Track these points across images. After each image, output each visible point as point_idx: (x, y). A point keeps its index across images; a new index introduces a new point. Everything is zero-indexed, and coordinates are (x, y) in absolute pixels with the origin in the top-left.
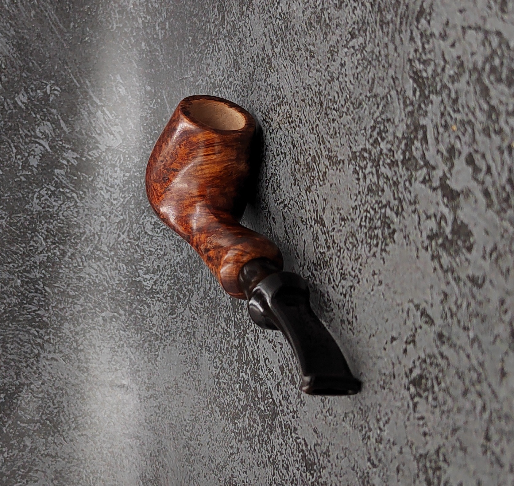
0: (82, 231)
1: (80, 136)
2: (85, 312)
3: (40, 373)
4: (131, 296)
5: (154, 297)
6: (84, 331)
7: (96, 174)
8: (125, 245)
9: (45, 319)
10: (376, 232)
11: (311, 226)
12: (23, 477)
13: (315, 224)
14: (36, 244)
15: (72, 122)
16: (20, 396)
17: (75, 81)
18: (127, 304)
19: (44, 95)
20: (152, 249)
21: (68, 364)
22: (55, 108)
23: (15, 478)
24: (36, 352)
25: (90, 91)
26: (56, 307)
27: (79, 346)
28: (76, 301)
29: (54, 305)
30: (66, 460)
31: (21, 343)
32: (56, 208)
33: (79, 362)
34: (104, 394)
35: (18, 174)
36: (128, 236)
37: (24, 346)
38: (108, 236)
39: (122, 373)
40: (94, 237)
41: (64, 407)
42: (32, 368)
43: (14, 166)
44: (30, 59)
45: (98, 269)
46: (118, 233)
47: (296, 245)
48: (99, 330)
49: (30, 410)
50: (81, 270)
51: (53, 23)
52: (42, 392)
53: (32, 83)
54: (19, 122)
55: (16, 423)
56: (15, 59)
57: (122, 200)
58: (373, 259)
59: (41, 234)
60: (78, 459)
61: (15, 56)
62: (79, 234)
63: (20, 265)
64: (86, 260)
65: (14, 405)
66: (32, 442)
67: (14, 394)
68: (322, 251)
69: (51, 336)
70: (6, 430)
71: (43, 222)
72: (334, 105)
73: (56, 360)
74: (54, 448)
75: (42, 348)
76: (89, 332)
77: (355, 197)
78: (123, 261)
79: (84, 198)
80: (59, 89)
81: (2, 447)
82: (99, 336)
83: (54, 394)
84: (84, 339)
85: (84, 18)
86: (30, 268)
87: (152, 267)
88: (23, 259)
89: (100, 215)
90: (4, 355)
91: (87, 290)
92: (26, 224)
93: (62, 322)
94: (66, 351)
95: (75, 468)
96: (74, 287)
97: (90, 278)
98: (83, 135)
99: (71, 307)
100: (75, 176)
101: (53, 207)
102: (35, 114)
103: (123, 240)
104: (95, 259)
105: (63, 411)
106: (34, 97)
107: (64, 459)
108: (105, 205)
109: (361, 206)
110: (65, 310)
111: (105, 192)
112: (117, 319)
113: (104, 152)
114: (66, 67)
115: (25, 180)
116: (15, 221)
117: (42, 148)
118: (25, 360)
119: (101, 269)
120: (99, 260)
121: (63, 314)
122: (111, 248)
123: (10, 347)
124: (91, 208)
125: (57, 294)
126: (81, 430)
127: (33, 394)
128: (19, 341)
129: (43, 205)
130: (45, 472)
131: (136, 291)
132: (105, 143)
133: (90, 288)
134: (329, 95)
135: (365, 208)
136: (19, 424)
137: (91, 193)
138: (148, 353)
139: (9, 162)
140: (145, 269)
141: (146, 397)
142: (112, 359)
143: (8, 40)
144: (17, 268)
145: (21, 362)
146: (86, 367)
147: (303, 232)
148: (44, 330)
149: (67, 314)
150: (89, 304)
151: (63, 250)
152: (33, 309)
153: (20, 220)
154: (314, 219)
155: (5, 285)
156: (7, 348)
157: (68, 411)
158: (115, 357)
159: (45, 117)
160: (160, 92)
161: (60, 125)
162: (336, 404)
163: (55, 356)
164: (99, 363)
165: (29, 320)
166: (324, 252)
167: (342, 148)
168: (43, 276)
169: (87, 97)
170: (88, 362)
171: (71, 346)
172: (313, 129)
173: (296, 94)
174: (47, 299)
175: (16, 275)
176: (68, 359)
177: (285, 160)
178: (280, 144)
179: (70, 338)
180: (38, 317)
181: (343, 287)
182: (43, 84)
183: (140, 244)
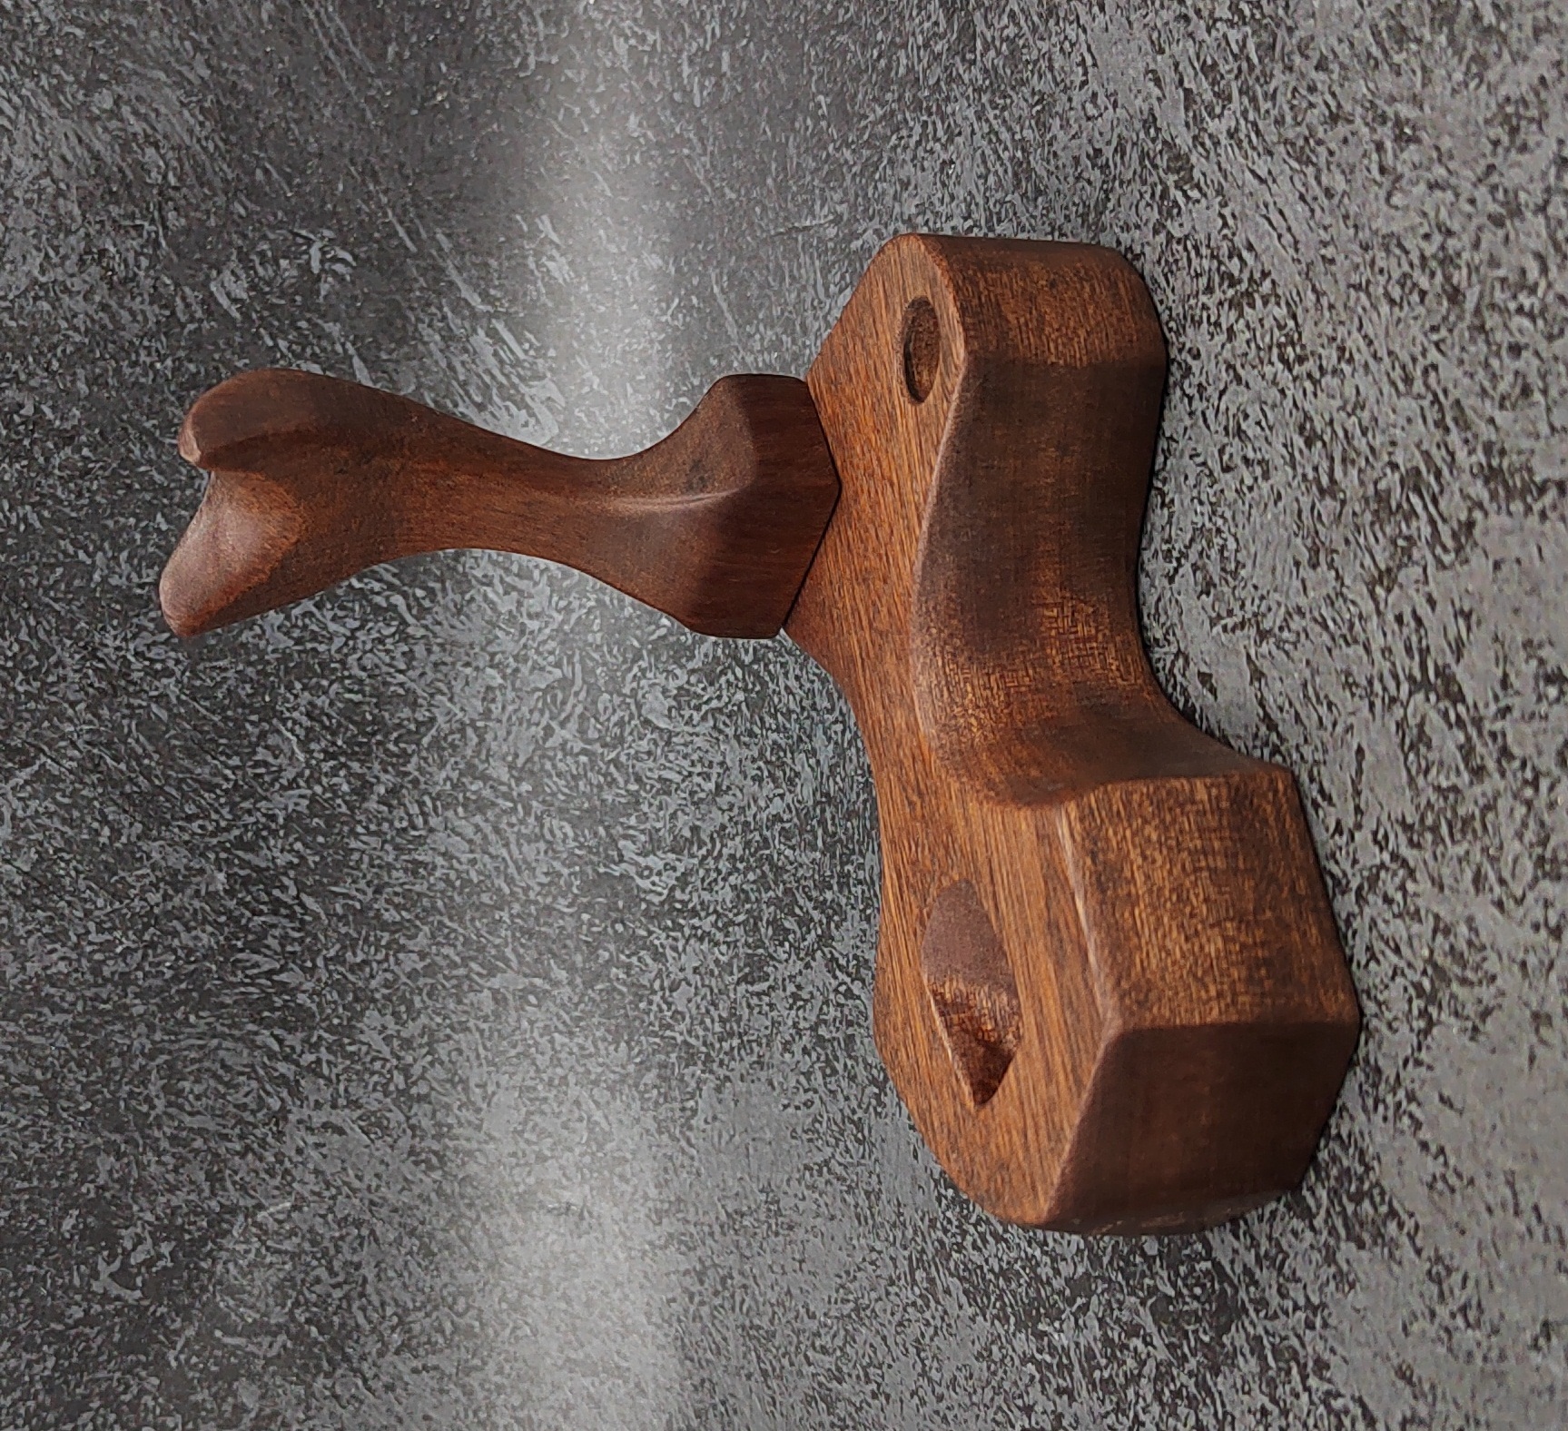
0: (422, 715)
2: (433, 975)
3: (287, 1172)
4: (593, 925)
5: (677, 928)
6: (431, 1036)
8: (569, 760)
9: (302, 998)
11: (1393, 700)
13: (1411, 694)
14: (276, 757)
15: (391, 366)
16: (221, 1248)
17: (402, 233)
18: (577, 949)
19: (301, 276)
20: (667, 775)
21: (379, 1143)
22: (335, 321)
24: (275, 1104)
25: (450, 266)
26: (339, 959)
27: (415, 1083)
28: (402, 941)
29: (332, 953)
31: (226, 1078)
32: (338, 642)
33: (414, 1136)
34: (500, 1236)
36: (582, 732)
37: (237, 1087)
38: (509, 733)
39: (561, 1168)
40: (464, 736)
41: (365, 1280)
42: (261, 1159)
44: (257, 157)
45: (478, 838)
46: (544, 723)
47: (1316, 762)
48: (482, 1032)
49: (256, 1292)
50: (420, 841)
51: (331, 44)
52: (293, 1233)
53: (264, 237)
54: (221, 360)
55: (212, 1333)
56: (211, 157)
57: (559, 617)
59: (290, 724)
61: (211, 147)
62: (413, 727)
63: (223, 824)
64: (435, 808)
65: (204, 1277)
66: (263, 1397)
67: (203, 1241)
68: (1444, 784)
69: (323, 1052)
70: (177, 1359)
71: (298, 686)
72: (1521, 297)
73: (341, 1131)
74: (331, 1414)
75: (295, 1090)
76: (449, 1037)
78: (561, 811)
79: (428, 610)
80: (349, 258)
81: (166, 1412)
82: (481, 1050)
83: (332, 1238)
84: (432, 1064)
85: (432, 30)
86: (257, 834)
87: (670, 831)
88: (233, 806)
89: (482, 664)
90: (171, 1117)
91: (440, 904)
92: (243, 693)
93: (358, 1007)
94: (373, 1101)
96: (396, 894)
97: (451, 867)
99: (386, 959)
101: (331, 639)
102: (273, 337)
103: (563, 746)
104: (465, 806)
105: (362, 1295)
106: (268, 284)
110: (367, 970)
111: (501, 591)
112: (543, 996)
114: (371, 187)
116: (209, 683)
118: (237, 1131)
119: (485, 837)
120: (481, 810)
121: (360, 984)
122: (522, 769)
123: (192, 1091)
124: (453, 643)
125: (340, 918)
126: (421, 1352)
127: (263, 1243)
128: (221, 1072)
129: (296, 633)
131: (612, 907)
133: (451, 898)
136: (219, 1340)
137: (451, 595)
138: (656, 1104)
139: (188, 492)
140: (643, 838)
141: (650, 1243)
142: (525, 1123)
143: (188, 94)
144: (213, 834)
145: (226, 1137)
146: (436, 1153)
147: (1351, 720)
148: (300, 1035)
149: (374, 984)
150: (445, 951)
151: (363, 775)
152: (266, 968)
153: (225, 679)
154: (1411, 678)
155: (177, 891)
156: (179, 1093)
157: (378, 1292)
158: (537, 1118)
159: (303, 350)
160: (696, 272)
161: (354, 375)
162: (1498, 1289)
163: (337, 1118)
164: (482, 1136)
165: (250, 1004)
166: (1455, 789)
167: (1555, 440)
168: (296, 861)
169: (440, 285)
170: (443, 1135)
171: (387, 1084)
172: (1408, 380)
173: (1320, 267)
174: (308, 934)
175: (212, 856)
176: (379, 1125)
177: (1265, 486)
178: (1240, 432)
179: (386, 1060)
180: (278, 994)
181: (1547, 904)
182: (300, 240)
183: (623, 758)
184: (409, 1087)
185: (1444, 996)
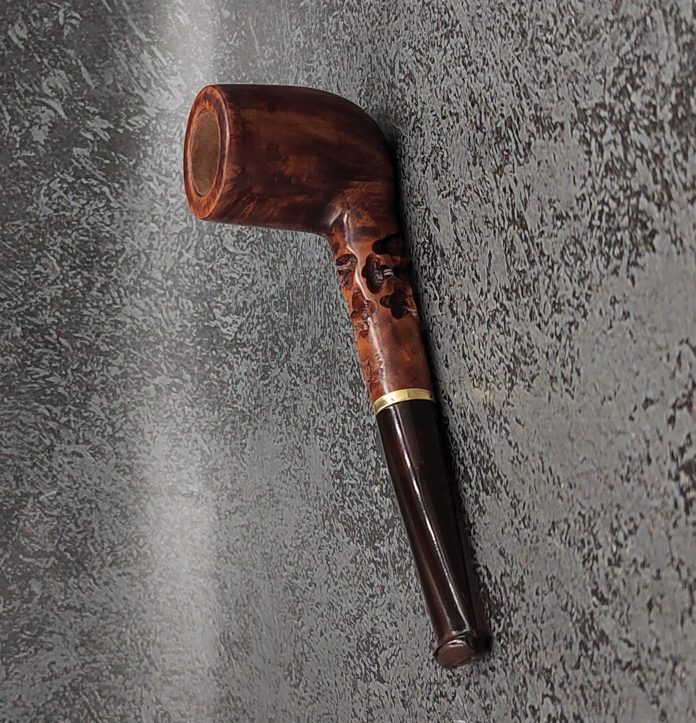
0: (118, 247)
1: (113, 94)
2: (126, 378)
3: (54, 476)
4: (202, 351)
5: (238, 352)
6: (125, 407)
7: (142, 156)
8: (191, 268)
9: (60, 390)
10: (619, 235)
11: (503, 229)
12: (29, 643)
13: (509, 226)
14: (46, 270)
15: (100, 71)
16: (22, 514)
17: (105, 3)
18: (195, 364)
19: (54, 27)
20: (234, 275)
21: (100, 461)
22: (72, 48)
23: (17, 646)
24: (48, 442)
25: (129, 19)
26: (78, 370)
27: (117, 432)
28: (110, 361)
29: (75, 367)
30: (98, 615)
31: (23, 430)
32: (76, 211)
33: (117, 458)
34: (160, 508)
35: (14, 156)
36: (196, 254)
37: (28, 434)
38: (161, 256)
39: (189, 474)
40: (140, 258)
41: (94, 530)
42: (41, 469)
43: (7, 142)
45: (147, 309)
46: (178, 250)
48: (150, 406)
49: (39, 536)
50: (118, 310)
52: (57, 507)
53: (35, 7)
54: (14, 70)
55: (18, 556)
58: (613, 278)
59: (52, 253)
60: (118, 613)
62: (114, 253)
63: (19, 303)
64: (126, 294)
65: (14, 529)
66: (43, 588)
67: (13, 510)
68: (520, 269)
69: (72, 418)
71: (56, 233)
72: (547, 35)
73: (80, 456)
74: (78, 597)
75: (57, 436)
76: (134, 409)
77: (583, 181)
78: (187, 294)
79: (121, 194)
80: (78, 16)
82: (150, 415)
83: (77, 509)
84: (126, 422)
86: (36, 308)
87: (235, 304)
88: (24, 294)
89: (148, 221)
91: (128, 342)
92: (28, 238)
93: (89, 394)
94: (96, 441)
95: (114, 627)
96: (107, 337)
97: (134, 323)
98: (118, 91)
99: (102, 370)
100: (106, 159)
101: (72, 210)
102: (41, 57)
103: (188, 262)
104: (140, 293)
105: (92, 537)
106: (38, 31)
107: (95, 614)
108: (157, 206)
109: (594, 195)
110: (93, 375)
111: (157, 183)
112: (179, 388)
113: (153, 119)
115: (25, 165)
116: (11, 232)
117: (52, 113)
119: (150, 308)
120: (148, 294)
121: (90, 382)
122: (168, 274)
123: (6, 436)
124: (134, 211)
125: (79, 349)
126: (122, 566)
127: (43, 511)
128: (20, 427)
129: (55, 207)
130: (64, 635)
131: (210, 343)
132: (155, 105)
133: (134, 339)
134: (538, 19)
135: (600, 198)
136: (21, 560)
137: (132, 186)
138: (231, 441)
140: (224, 307)
141: (229, 511)
142: (171, 451)
144: (15, 308)
145: (23, 459)
146: (128, 466)
147: (487, 240)
148: (60, 408)
149: (96, 382)
150: (133, 365)
151: (88, 279)
152: (42, 374)
153: (19, 230)
154: (508, 218)
157: (100, 536)
158: (177, 449)
159: (56, 63)
160: (244, 19)
161: (81, 75)
162: (536, 509)
163: (78, 449)
164: (150, 458)
165: (35, 393)
166: (523, 271)
167: (559, 103)
168: (56, 321)
169: (124, 29)
170: (132, 458)
171: (103, 432)
172: (508, 75)
173: (476, 19)
174: (63, 357)
175: (14, 319)
176: (99, 452)
177: (457, 125)
178: (448, 99)
179: (103, 420)
180: (49, 388)
181: (556, 324)
182: (53, 8)
183: (215, 268)
184: (114, 433)
185: (518, 371)
